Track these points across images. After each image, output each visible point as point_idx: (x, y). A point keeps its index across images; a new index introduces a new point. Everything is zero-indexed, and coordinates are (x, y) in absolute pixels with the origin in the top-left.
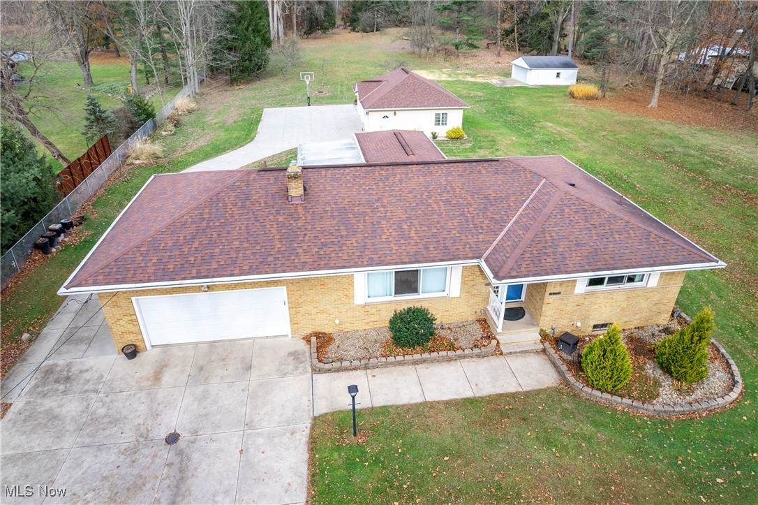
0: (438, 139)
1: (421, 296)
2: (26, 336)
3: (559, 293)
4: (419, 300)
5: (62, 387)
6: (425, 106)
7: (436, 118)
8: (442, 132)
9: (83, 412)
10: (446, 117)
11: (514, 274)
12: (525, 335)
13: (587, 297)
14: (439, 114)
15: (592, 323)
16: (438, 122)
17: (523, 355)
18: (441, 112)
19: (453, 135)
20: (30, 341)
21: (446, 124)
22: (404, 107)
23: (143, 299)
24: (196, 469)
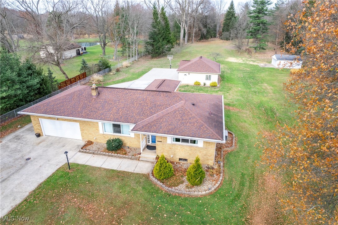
0: (206, 86)
1: (121, 135)
2: (19, 126)
3: (161, 142)
4: (121, 136)
5: (16, 141)
6: (201, 72)
7: (206, 77)
8: (208, 83)
9: (15, 147)
10: (211, 77)
11: (139, 130)
12: (150, 156)
13: (173, 145)
14: (208, 76)
15: (178, 157)
16: (207, 79)
17: (146, 162)
18: (209, 75)
19: (212, 85)
20: (20, 128)
21: (210, 80)
22: (192, 71)
23: (43, 119)
24: (26, 168)
